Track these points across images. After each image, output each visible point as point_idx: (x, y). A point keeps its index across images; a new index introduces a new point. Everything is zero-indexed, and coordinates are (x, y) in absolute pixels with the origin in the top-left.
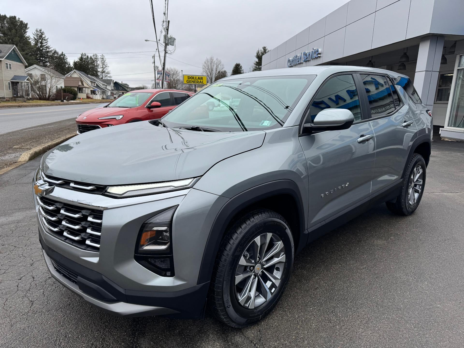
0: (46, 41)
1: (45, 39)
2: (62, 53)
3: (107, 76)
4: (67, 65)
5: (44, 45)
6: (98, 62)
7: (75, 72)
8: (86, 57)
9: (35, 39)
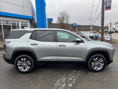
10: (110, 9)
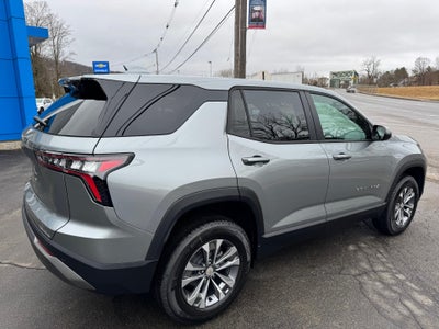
10: (264, 27)
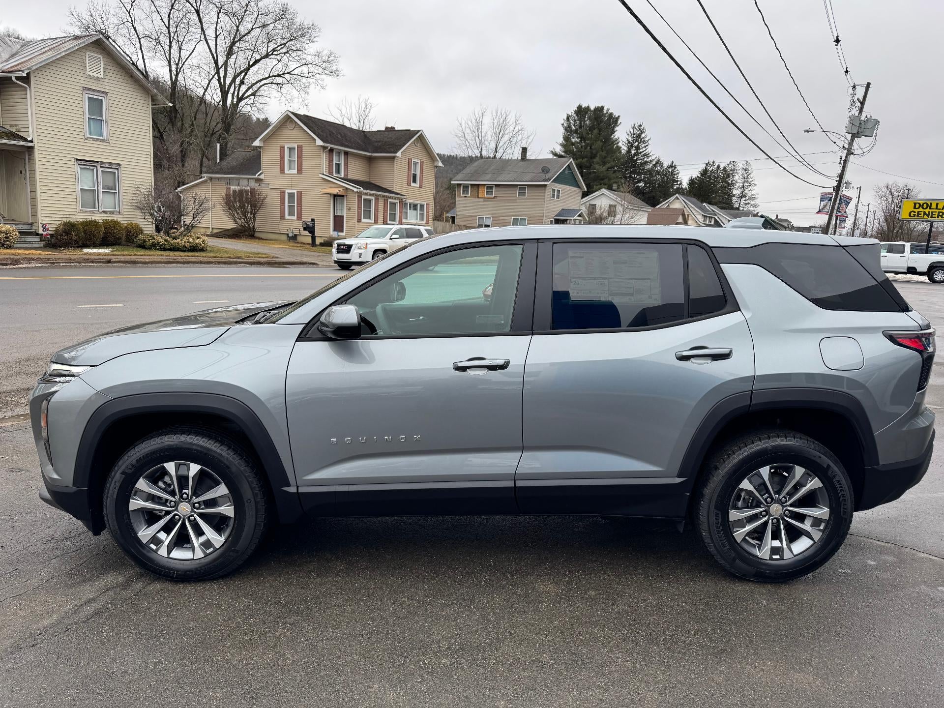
0: (646, 144)
1: (644, 141)
2: (672, 162)
3: (749, 203)
4: (677, 184)
5: (641, 151)
6: (736, 178)
7: (677, 198)
8: (713, 168)
9: (629, 142)
